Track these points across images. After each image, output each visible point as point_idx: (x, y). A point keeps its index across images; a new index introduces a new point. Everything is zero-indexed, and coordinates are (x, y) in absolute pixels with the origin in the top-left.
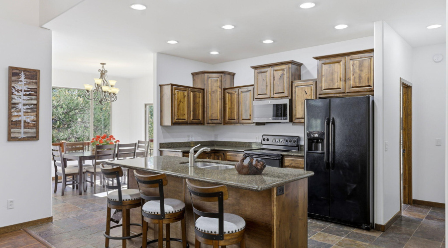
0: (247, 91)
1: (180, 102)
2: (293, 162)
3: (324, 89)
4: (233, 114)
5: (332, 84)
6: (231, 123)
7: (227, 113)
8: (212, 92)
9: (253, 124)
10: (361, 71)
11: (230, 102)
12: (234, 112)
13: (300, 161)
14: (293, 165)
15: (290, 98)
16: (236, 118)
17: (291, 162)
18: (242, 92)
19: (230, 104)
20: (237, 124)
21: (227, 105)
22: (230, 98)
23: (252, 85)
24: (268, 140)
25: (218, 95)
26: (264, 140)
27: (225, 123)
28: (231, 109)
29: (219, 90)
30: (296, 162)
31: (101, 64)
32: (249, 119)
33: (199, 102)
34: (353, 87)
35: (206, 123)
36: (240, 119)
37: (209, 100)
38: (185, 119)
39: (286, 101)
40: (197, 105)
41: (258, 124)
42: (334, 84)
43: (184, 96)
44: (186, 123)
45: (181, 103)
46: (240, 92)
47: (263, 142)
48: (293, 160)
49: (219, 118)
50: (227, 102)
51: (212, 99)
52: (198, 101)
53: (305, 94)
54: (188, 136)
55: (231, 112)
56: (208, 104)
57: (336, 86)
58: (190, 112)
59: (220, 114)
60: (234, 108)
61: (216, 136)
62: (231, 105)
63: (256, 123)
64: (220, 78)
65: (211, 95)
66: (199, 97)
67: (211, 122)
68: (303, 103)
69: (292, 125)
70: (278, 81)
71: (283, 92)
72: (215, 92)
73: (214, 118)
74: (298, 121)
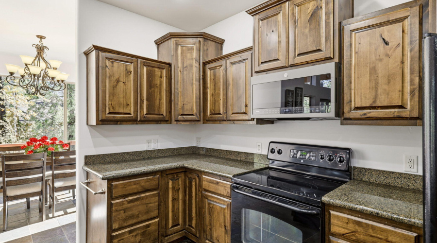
0: (240, 61)
1: (118, 81)
4: (217, 104)
6: (214, 121)
7: (209, 102)
8: (183, 68)
9: (251, 122)
11: (212, 84)
12: (218, 101)
15: (337, 60)
16: (222, 112)
18: (232, 64)
19: (212, 87)
20: (224, 122)
21: (209, 91)
22: (212, 77)
23: (250, 49)
24: (280, 152)
25: (195, 72)
26: (273, 151)
27: (207, 121)
28: (215, 95)
29: (195, 65)
31: (38, 36)
32: (245, 113)
33: (161, 84)
35: (173, 120)
36: (230, 112)
37: (178, 82)
38: (129, 114)
39: (329, 68)
40: (157, 90)
41: (261, 121)
43: (128, 72)
44: (134, 121)
45: (121, 84)
46: (228, 64)
47: (271, 156)
49: (195, 111)
50: (209, 85)
51: (183, 79)
52: (158, 82)
53: (382, 44)
54: (149, 142)
55: (215, 102)
56: (178, 89)
58: (142, 101)
59: (196, 106)
60: (219, 94)
61: (198, 139)
62: (215, 89)
63: (258, 119)
64: (198, 45)
65: (182, 73)
66: (161, 77)
67: (182, 119)
68: (373, 70)
69: (342, 124)
70: (306, 28)
71: (319, 50)
72: (189, 68)
73: (186, 113)
74: (358, 114)
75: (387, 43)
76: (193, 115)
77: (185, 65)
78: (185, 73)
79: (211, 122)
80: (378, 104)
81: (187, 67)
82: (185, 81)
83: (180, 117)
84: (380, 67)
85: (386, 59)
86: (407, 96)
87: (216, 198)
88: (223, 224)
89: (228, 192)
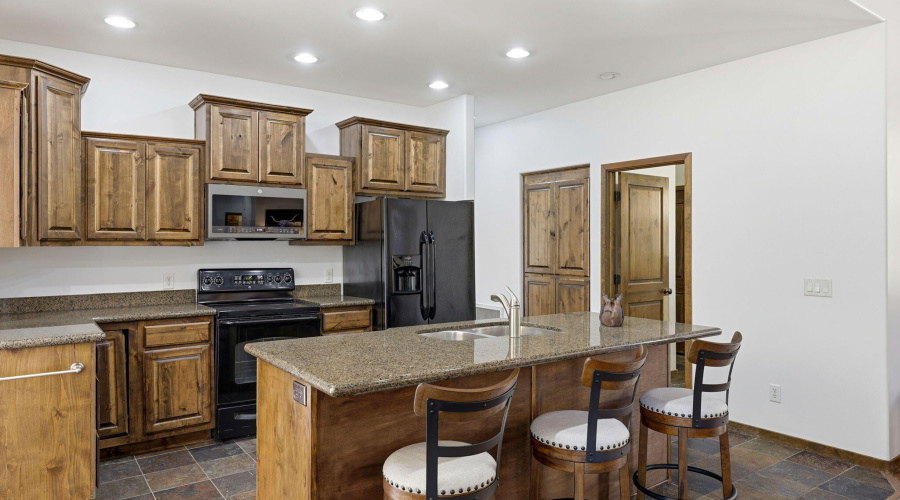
2: (343, 319)
3: (372, 180)
4: (121, 212)
5: (385, 173)
6: (111, 241)
7: (97, 207)
8: (56, 136)
10: (426, 159)
11: (108, 177)
12: (125, 208)
13: (356, 314)
14: (344, 325)
16: (134, 226)
17: (339, 320)
18: (159, 153)
19: (108, 181)
21: (95, 186)
25: (72, 149)
28: (117, 197)
30: (350, 318)
32: (186, 231)
34: (414, 184)
39: (302, 194)
42: (388, 173)
46: (151, 152)
48: (342, 315)
49: (74, 221)
51: (55, 159)
53: (333, 183)
55: (116, 208)
57: (391, 178)
59: (76, 211)
62: (116, 187)
64: (77, 97)
65: (54, 147)
67: (54, 236)
68: (328, 201)
69: (290, 244)
70: (279, 147)
71: (291, 174)
72: (65, 137)
73: (61, 224)
74: (317, 236)
75: (335, 183)
76: (70, 229)
77: (59, 132)
78: (59, 146)
79: (100, 243)
80: (331, 228)
81: (61, 135)
82: (59, 162)
83: (52, 234)
84: (331, 199)
85: (335, 195)
86: (346, 224)
87: (176, 351)
88: (194, 382)
89: (203, 335)
